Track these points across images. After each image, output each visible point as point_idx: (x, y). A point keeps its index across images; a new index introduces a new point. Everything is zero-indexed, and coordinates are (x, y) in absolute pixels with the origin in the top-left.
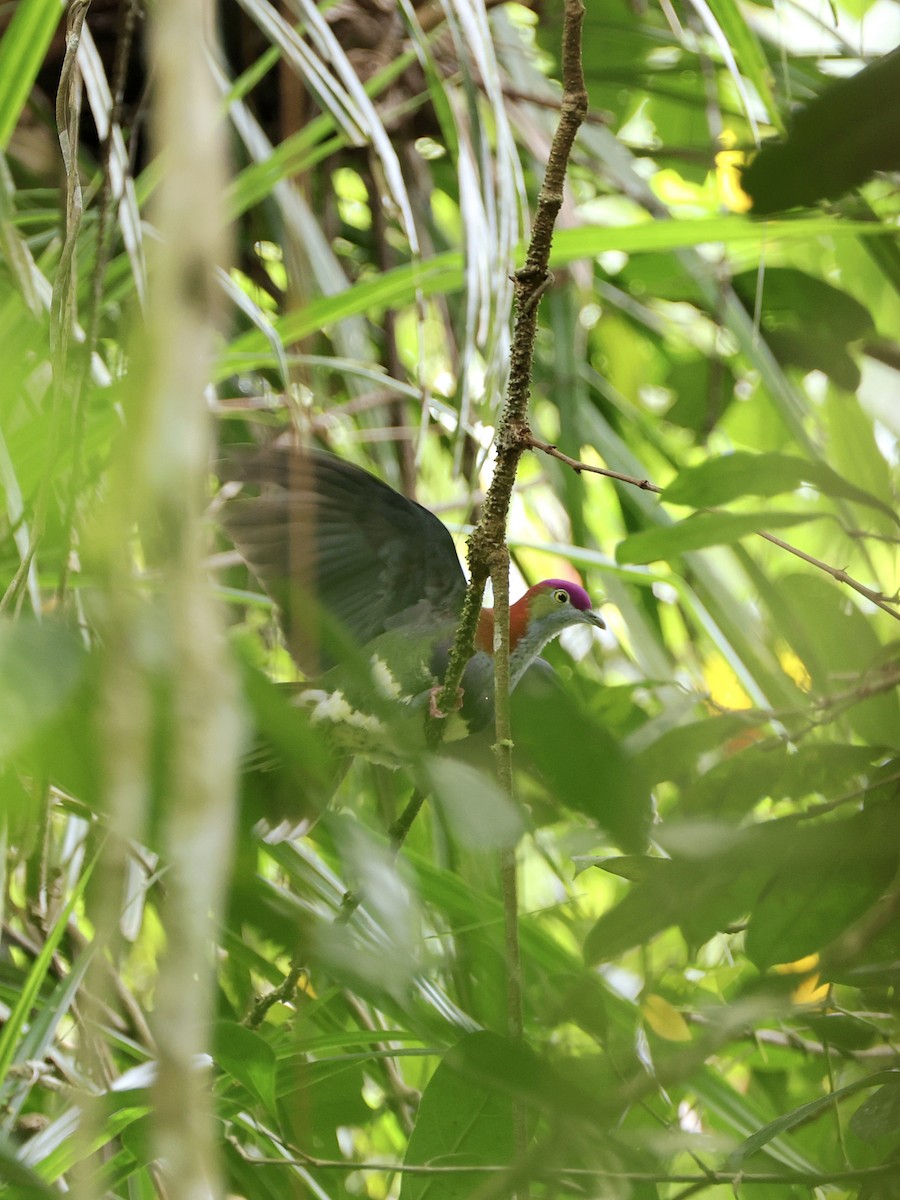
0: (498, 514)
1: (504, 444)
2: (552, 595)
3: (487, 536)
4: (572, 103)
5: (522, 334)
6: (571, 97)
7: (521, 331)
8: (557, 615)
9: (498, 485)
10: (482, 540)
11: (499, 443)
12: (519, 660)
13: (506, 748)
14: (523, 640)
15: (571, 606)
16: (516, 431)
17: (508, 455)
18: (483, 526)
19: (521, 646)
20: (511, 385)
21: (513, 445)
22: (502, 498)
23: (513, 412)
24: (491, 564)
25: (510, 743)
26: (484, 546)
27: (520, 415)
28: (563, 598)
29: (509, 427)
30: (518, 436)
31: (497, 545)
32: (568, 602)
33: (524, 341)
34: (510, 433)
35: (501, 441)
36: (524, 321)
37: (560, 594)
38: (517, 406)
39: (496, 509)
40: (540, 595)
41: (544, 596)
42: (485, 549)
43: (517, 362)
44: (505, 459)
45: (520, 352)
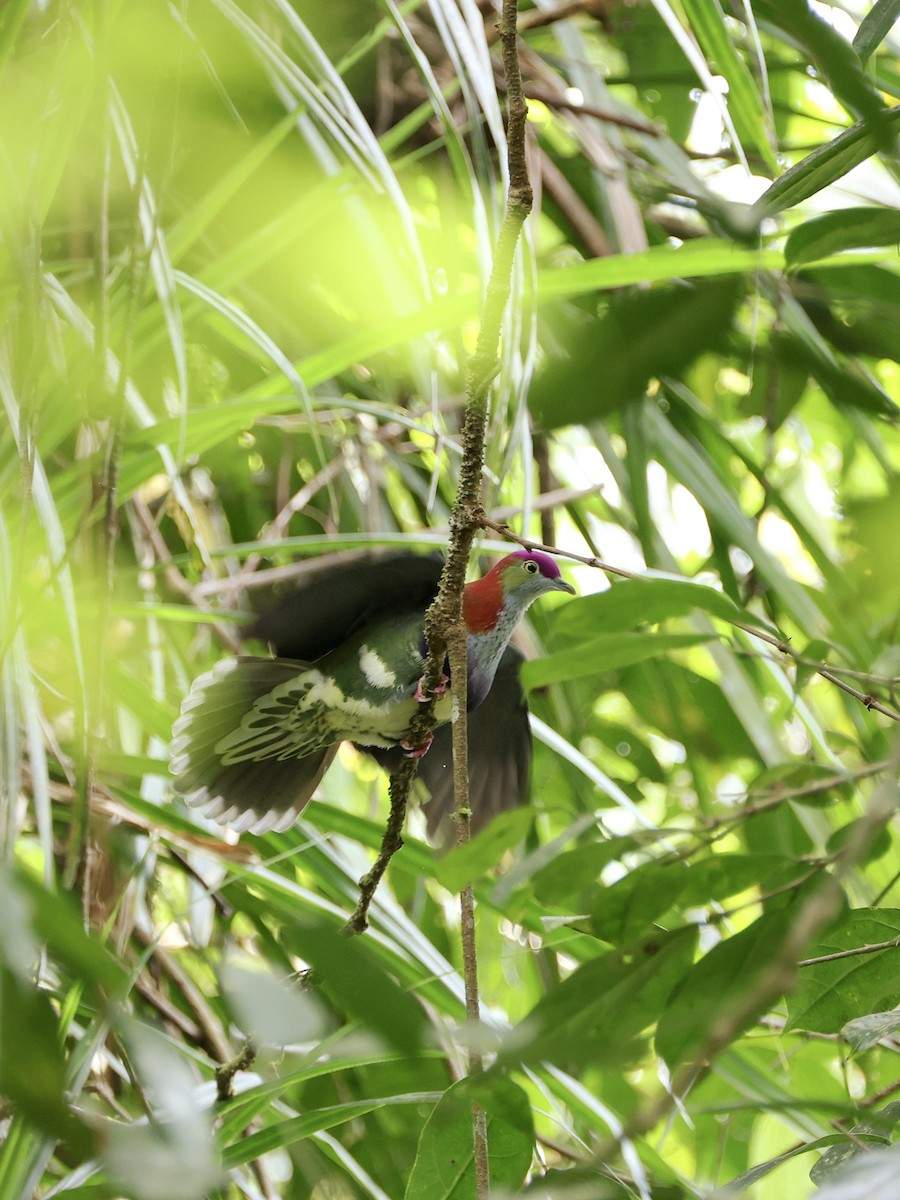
0: (453, 590)
1: (459, 525)
2: (522, 567)
3: (444, 612)
4: (517, 197)
5: (474, 418)
6: (516, 192)
7: (473, 415)
8: (528, 585)
9: (453, 563)
10: (439, 615)
11: (453, 523)
12: (502, 633)
13: (465, 816)
14: (502, 613)
15: (541, 576)
16: (469, 512)
17: (463, 534)
18: (440, 602)
19: (502, 619)
20: (464, 467)
21: (467, 525)
22: (458, 575)
23: (467, 493)
24: (448, 639)
25: (468, 811)
26: (440, 621)
27: (474, 496)
28: (532, 569)
29: (462, 508)
30: (471, 517)
31: (453, 620)
32: (537, 572)
33: (476, 425)
34: (464, 514)
35: (456, 521)
36: (475, 406)
37: (529, 564)
38: (470, 487)
39: (452, 586)
40: (511, 567)
41: (514, 567)
42: (442, 624)
43: (470, 446)
44: (460, 538)
45: (472, 436)
